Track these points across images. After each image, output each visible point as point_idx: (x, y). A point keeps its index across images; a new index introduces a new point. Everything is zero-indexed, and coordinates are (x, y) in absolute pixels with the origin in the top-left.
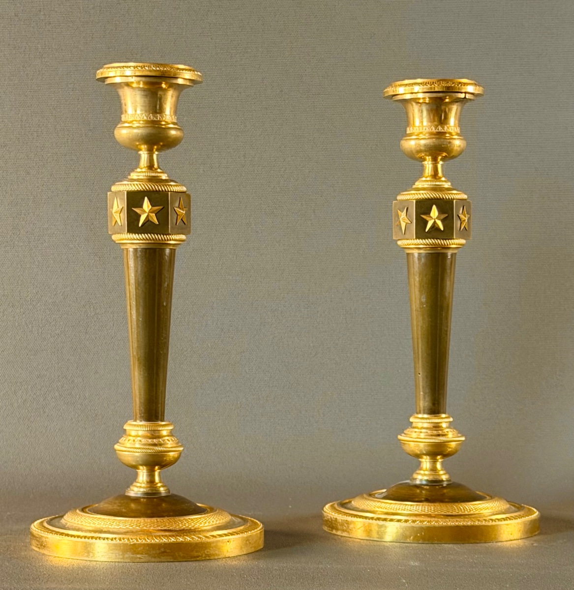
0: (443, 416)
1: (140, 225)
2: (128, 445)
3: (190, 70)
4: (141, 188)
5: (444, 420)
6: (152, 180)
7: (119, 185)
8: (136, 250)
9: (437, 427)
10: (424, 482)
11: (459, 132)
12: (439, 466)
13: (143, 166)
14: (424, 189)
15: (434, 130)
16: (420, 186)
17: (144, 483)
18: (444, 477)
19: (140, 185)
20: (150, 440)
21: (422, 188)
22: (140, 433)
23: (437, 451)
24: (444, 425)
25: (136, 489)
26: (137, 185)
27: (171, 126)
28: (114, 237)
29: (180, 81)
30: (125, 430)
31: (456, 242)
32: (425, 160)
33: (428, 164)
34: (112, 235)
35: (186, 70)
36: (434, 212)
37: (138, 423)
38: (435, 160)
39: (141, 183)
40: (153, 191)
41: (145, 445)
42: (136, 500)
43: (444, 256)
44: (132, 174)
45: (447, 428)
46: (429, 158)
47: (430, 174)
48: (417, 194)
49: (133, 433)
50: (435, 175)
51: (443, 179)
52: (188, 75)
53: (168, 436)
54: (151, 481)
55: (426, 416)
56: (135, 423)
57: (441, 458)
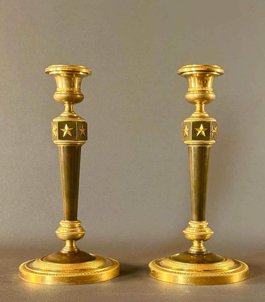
0: (204, 222)
1: (64, 136)
2: (61, 231)
3: (85, 68)
4: (64, 120)
5: (204, 224)
6: (70, 117)
7: (56, 119)
8: (63, 147)
9: (201, 227)
10: (195, 253)
11: (212, 90)
12: (202, 245)
13: (66, 111)
14: (196, 117)
15: (201, 89)
16: (194, 116)
17: (68, 247)
18: (204, 250)
19: (65, 119)
20: (70, 229)
21: (195, 117)
22: (67, 226)
23: (201, 239)
24: (204, 226)
25: (65, 250)
26: (64, 118)
27: (78, 93)
28: (54, 142)
29: (81, 73)
30: (60, 224)
31: (212, 142)
32: (196, 103)
33: (198, 106)
34: (53, 140)
35: (83, 68)
36: (202, 127)
37: (66, 221)
38: (201, 103)
39: (65, 118)
40: (69, 121)
41: (68, 231)
42: (65, 255)
43: (205, 148)
44: (62, 114)
45: (207, 228)
46: (198, 102)
47: (198, 110)
48: (193, 119)
49: (64, 226)
50: (201, 111)
51: (205, 112)
52: (84, 71)
53: (78, 227)
54: (72, 246)
55: (196, 222)
56: (64, 222)
57: (203, 242)
